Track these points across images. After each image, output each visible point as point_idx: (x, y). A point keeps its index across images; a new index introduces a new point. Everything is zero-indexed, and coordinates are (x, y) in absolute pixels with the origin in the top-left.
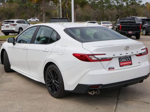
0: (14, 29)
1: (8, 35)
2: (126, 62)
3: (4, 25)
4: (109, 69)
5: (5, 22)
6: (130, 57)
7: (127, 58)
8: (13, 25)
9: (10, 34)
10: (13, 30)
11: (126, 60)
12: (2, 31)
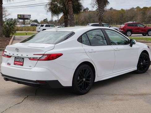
2: (19, 62)
4: (8, 64)
6: (23, 59)
7: (21, 59)
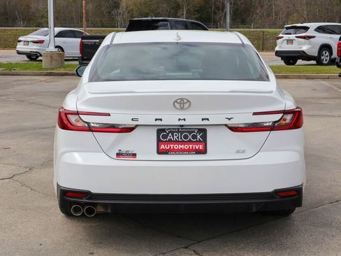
0: (304, 48)
1: (294, 64)
2: (183, 142)
3: (282, 37)
4: (119, 155)
5: (288, 28)
7: (190, 133)
8: (304, 38)
9: (300, 62)
10: (303, 52)
11: (186, 137)
12: (278, 54)
